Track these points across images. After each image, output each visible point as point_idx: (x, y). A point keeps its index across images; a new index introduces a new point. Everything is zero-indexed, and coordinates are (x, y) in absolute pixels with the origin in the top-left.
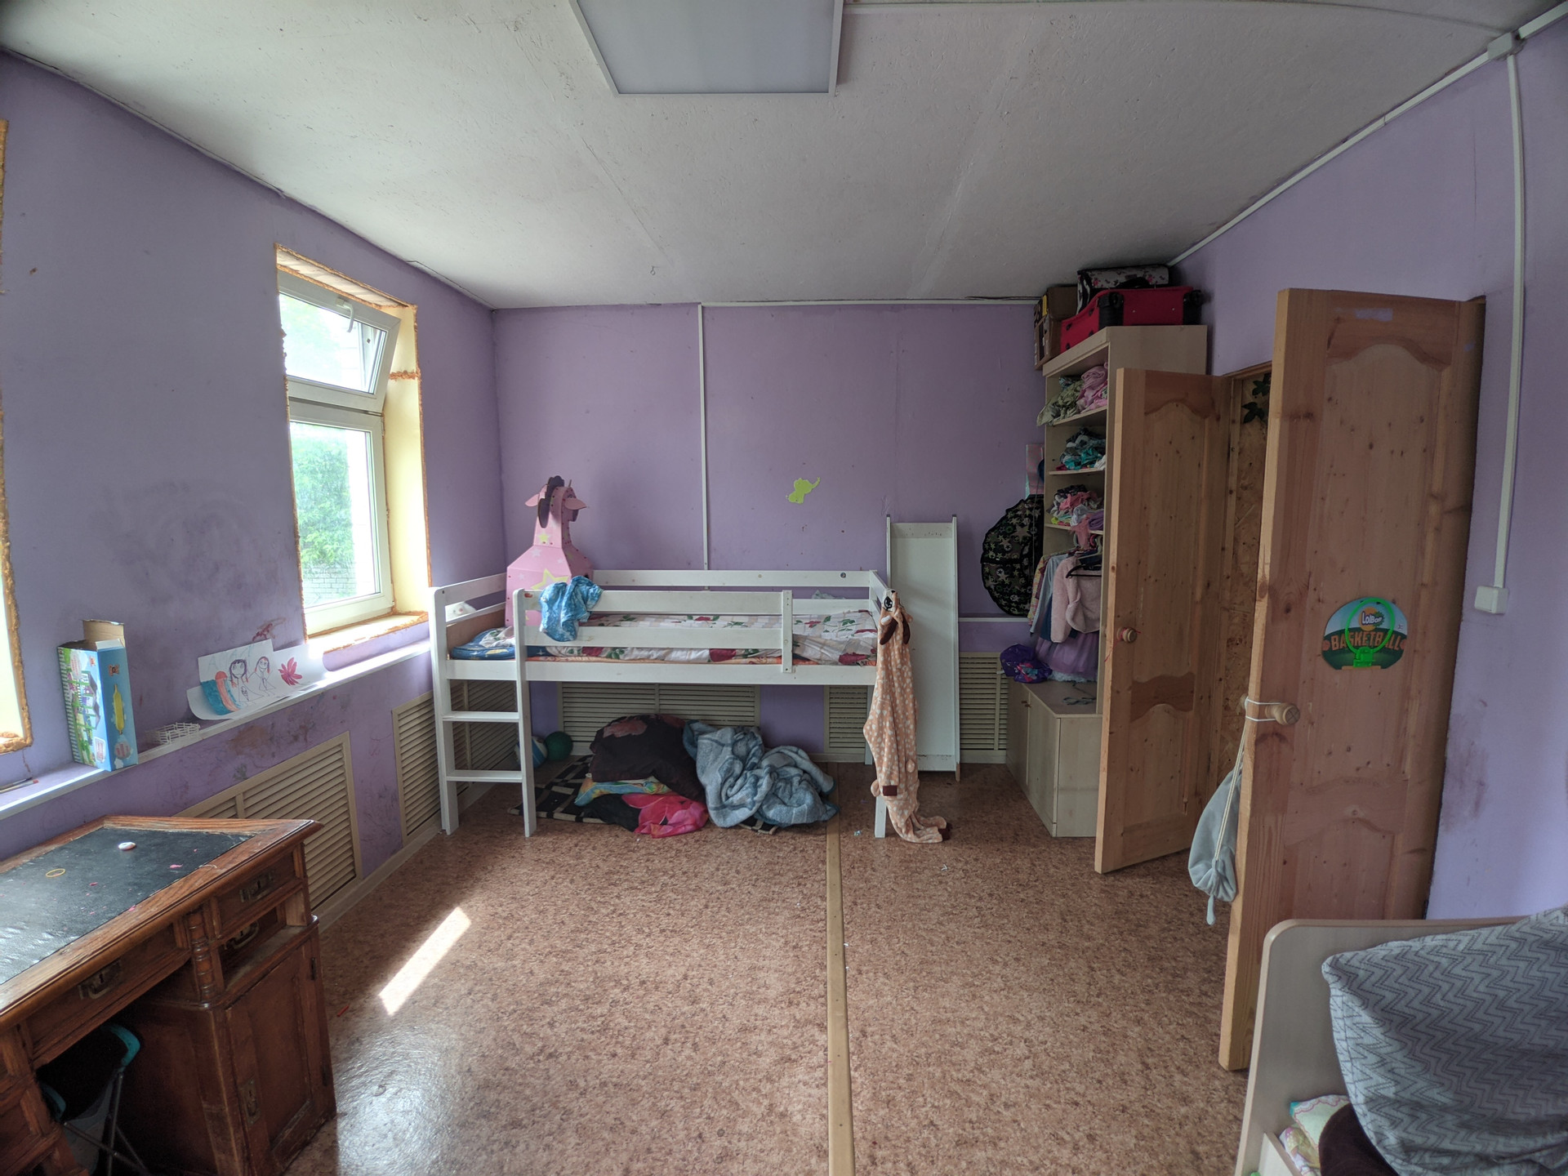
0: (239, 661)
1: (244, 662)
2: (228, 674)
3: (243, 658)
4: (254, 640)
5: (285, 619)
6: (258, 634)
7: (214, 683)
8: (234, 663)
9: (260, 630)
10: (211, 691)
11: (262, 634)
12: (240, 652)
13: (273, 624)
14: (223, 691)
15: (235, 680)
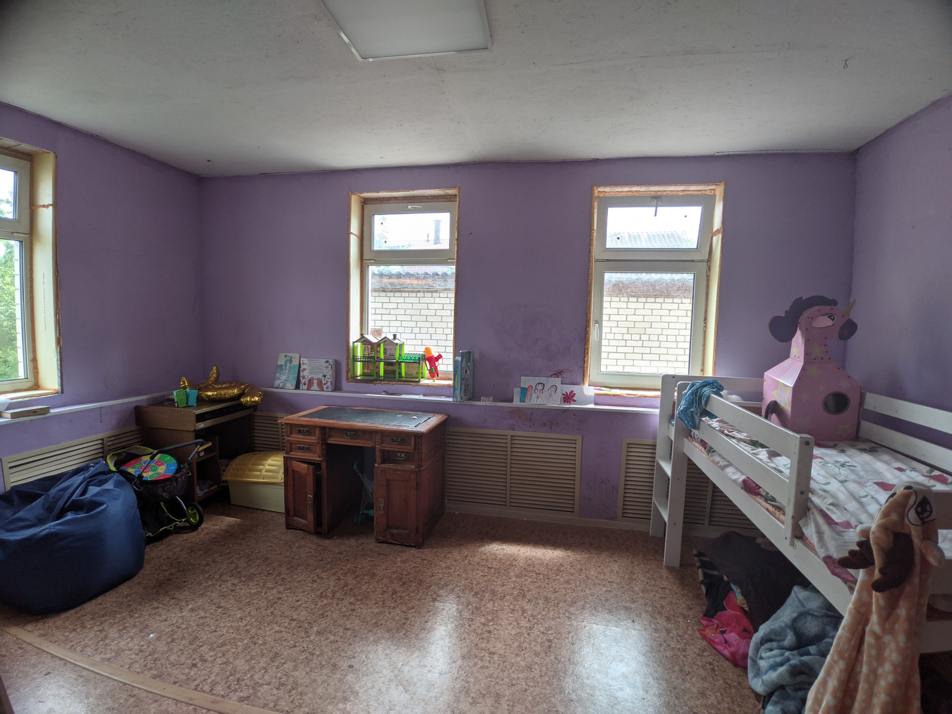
0: (541, 383)
1: (544, 385)
2: (534, 387)
3: (543, 383)
4: (551, 376)
5: (572, 371)
6: (554, 374)
7: (526, 389)
8: (539, 383)
9: (556, 373)
10: (524, 392)
11: (557, 374)
12: (542, 380)
13: (564, 371)
14: (529, 393)
15: (536, 391)
